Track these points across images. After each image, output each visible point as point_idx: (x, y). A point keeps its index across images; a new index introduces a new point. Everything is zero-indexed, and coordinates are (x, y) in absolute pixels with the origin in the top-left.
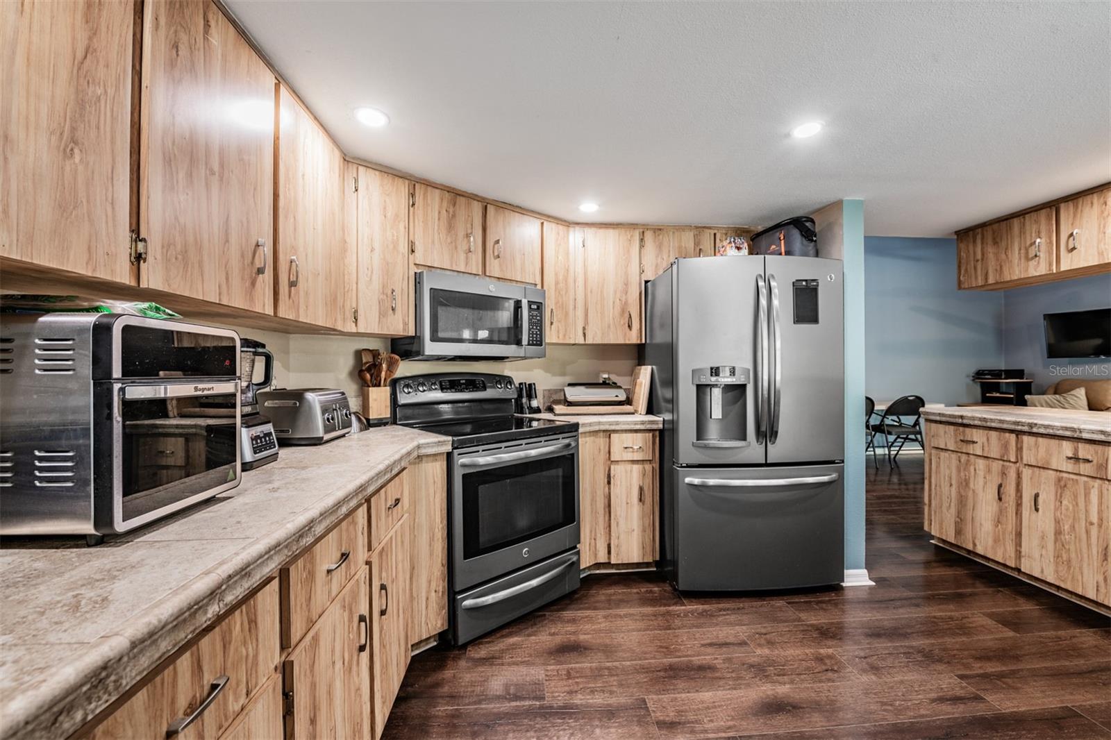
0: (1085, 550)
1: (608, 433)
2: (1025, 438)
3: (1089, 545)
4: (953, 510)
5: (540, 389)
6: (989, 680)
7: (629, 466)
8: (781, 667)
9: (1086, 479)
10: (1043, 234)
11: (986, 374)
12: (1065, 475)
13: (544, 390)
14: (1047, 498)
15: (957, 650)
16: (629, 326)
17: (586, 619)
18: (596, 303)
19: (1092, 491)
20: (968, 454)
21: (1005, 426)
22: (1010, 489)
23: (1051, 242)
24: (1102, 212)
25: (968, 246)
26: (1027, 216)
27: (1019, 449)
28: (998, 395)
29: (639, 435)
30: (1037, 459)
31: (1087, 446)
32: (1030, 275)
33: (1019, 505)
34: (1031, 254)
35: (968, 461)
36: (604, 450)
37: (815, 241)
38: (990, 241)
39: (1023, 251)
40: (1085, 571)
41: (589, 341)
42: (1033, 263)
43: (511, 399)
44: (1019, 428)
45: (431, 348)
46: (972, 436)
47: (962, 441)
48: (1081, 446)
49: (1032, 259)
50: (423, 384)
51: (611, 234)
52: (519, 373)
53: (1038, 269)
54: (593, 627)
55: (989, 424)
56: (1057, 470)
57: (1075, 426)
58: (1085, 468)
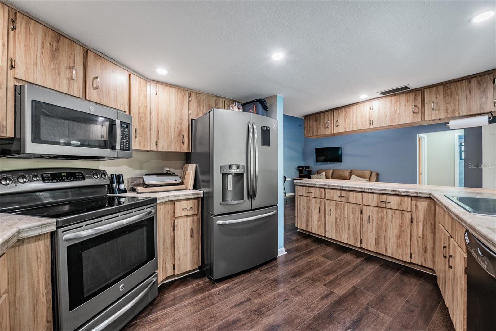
0: (343, 227)
1: (173, 202)
2: (327, 190)
3: (345, 225)
4: (305, 218)
5: (126, 177)
6: (332, 283)
7: (185, 219)
8: (267, 306)
9: (343, 203)
10: (329, 120)
11: (301, 168)
12: (338, 202)
13: (128, 178)
14: (333, 210)
15: (320, 274)
16: (183, 142)
17: (164, 316)
18: (164, 128)
19: (345, 207)
20: (309, 197)
21: (321, 186)
22: (322, 208)
23: (332, 123)
24: (345, 115)
25: (307, 121)
26: (325, 113)
27: (325, 194)
28: (303, 175)
29: (191, 201)
30: (330, 197)
31: (344, 192)
32: (326, 134)
33: (325, 214)
34: (326, 127)
35: (310, 199)
36: (171, 211)
37: (267, 111)
38: (314, 120)
39: (324, 125)
40: (344, 234)
41: (160, 149)
42: (326, 129)
43: (104, 185)
44: (325, 187)
45: (31, 148)
46: (311, 190)
47: (308, 192)
48: (342, 192)
49: (326, 128)
51: (173, 90)
52: (110, 168)
53: (328, 132)
54: (170, 320)
55: (316, 186)
56: (335, 201)
57: (341, 185)
58: (343, 199)
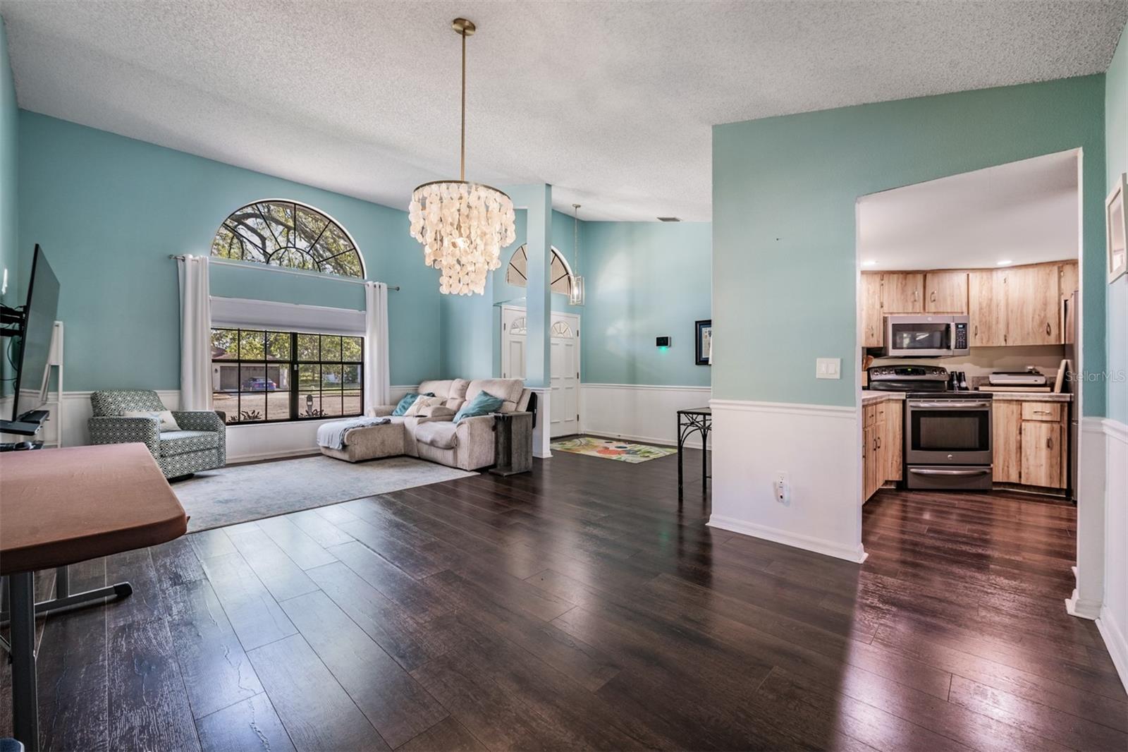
1: (1020, 402)
5: (968, 375)
7: (1038, 424)
13: (973, 377)
16: (1048, 332)
18: (1017, 319)
29: (1048, 404)
36: (1016, 412)
41: (1010, 343)
43: (944, 382)
45: (892, 352)
50: (885, 371)
51: (1031, 271)
52: (950, 366)
